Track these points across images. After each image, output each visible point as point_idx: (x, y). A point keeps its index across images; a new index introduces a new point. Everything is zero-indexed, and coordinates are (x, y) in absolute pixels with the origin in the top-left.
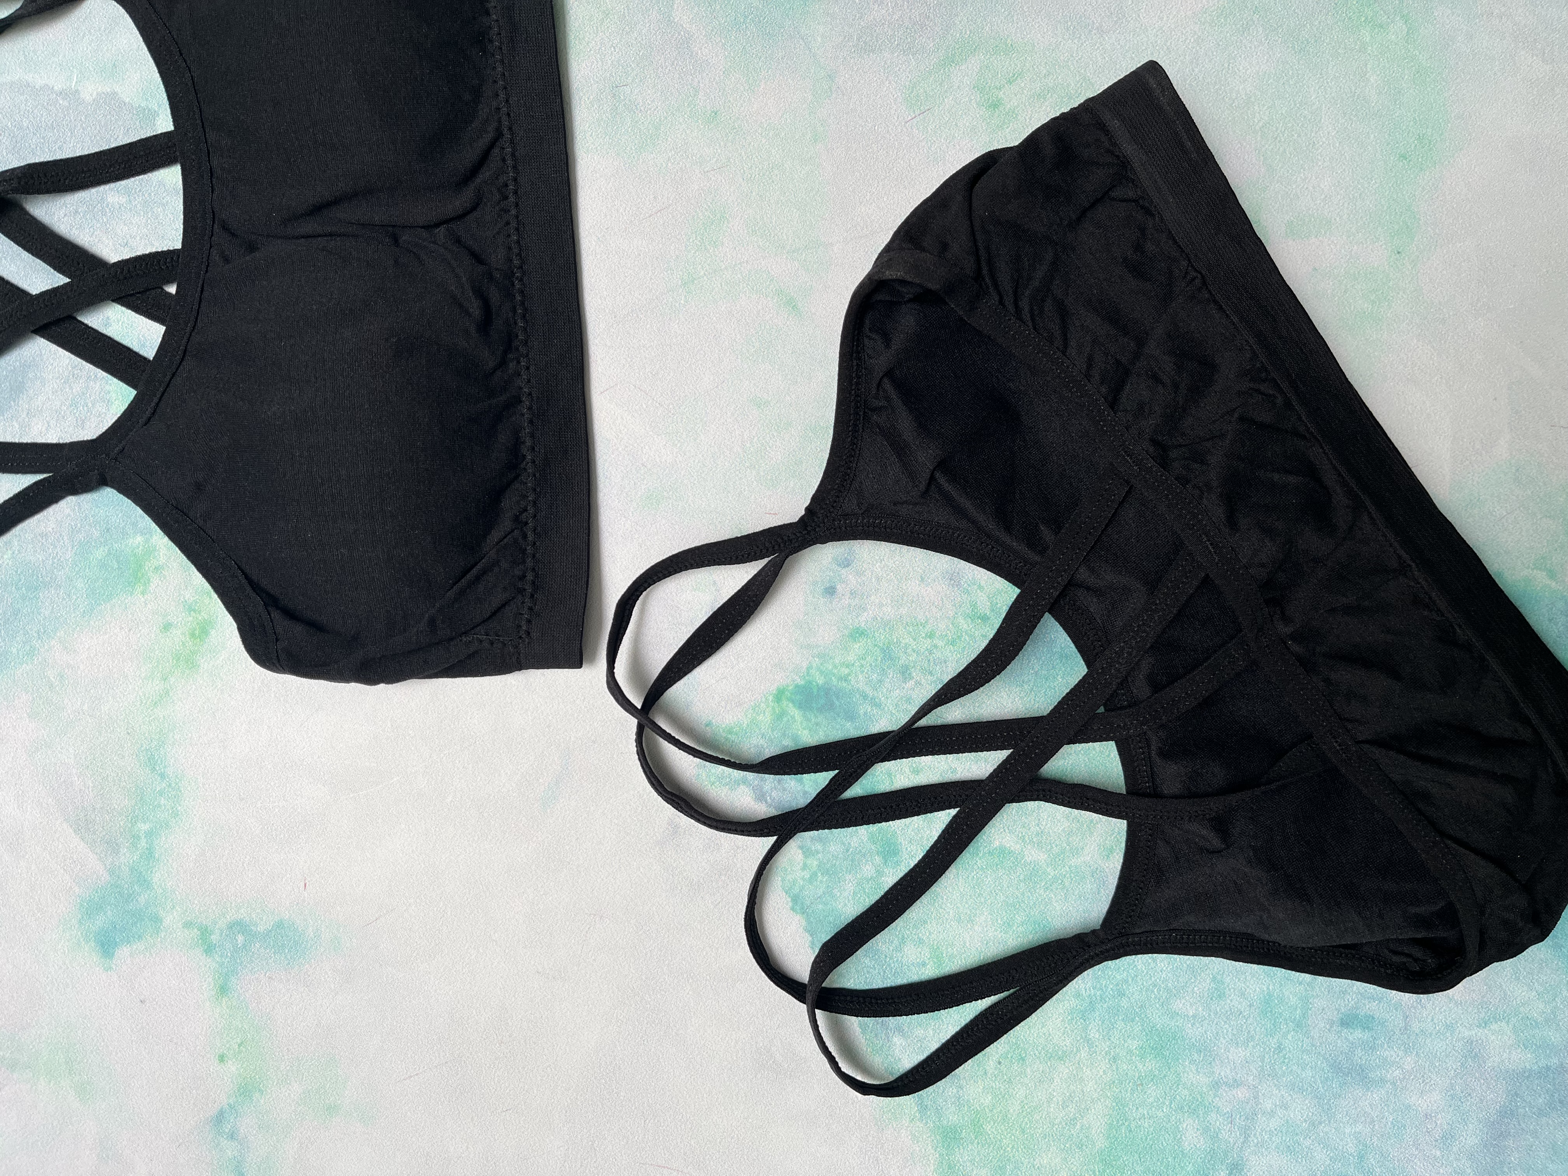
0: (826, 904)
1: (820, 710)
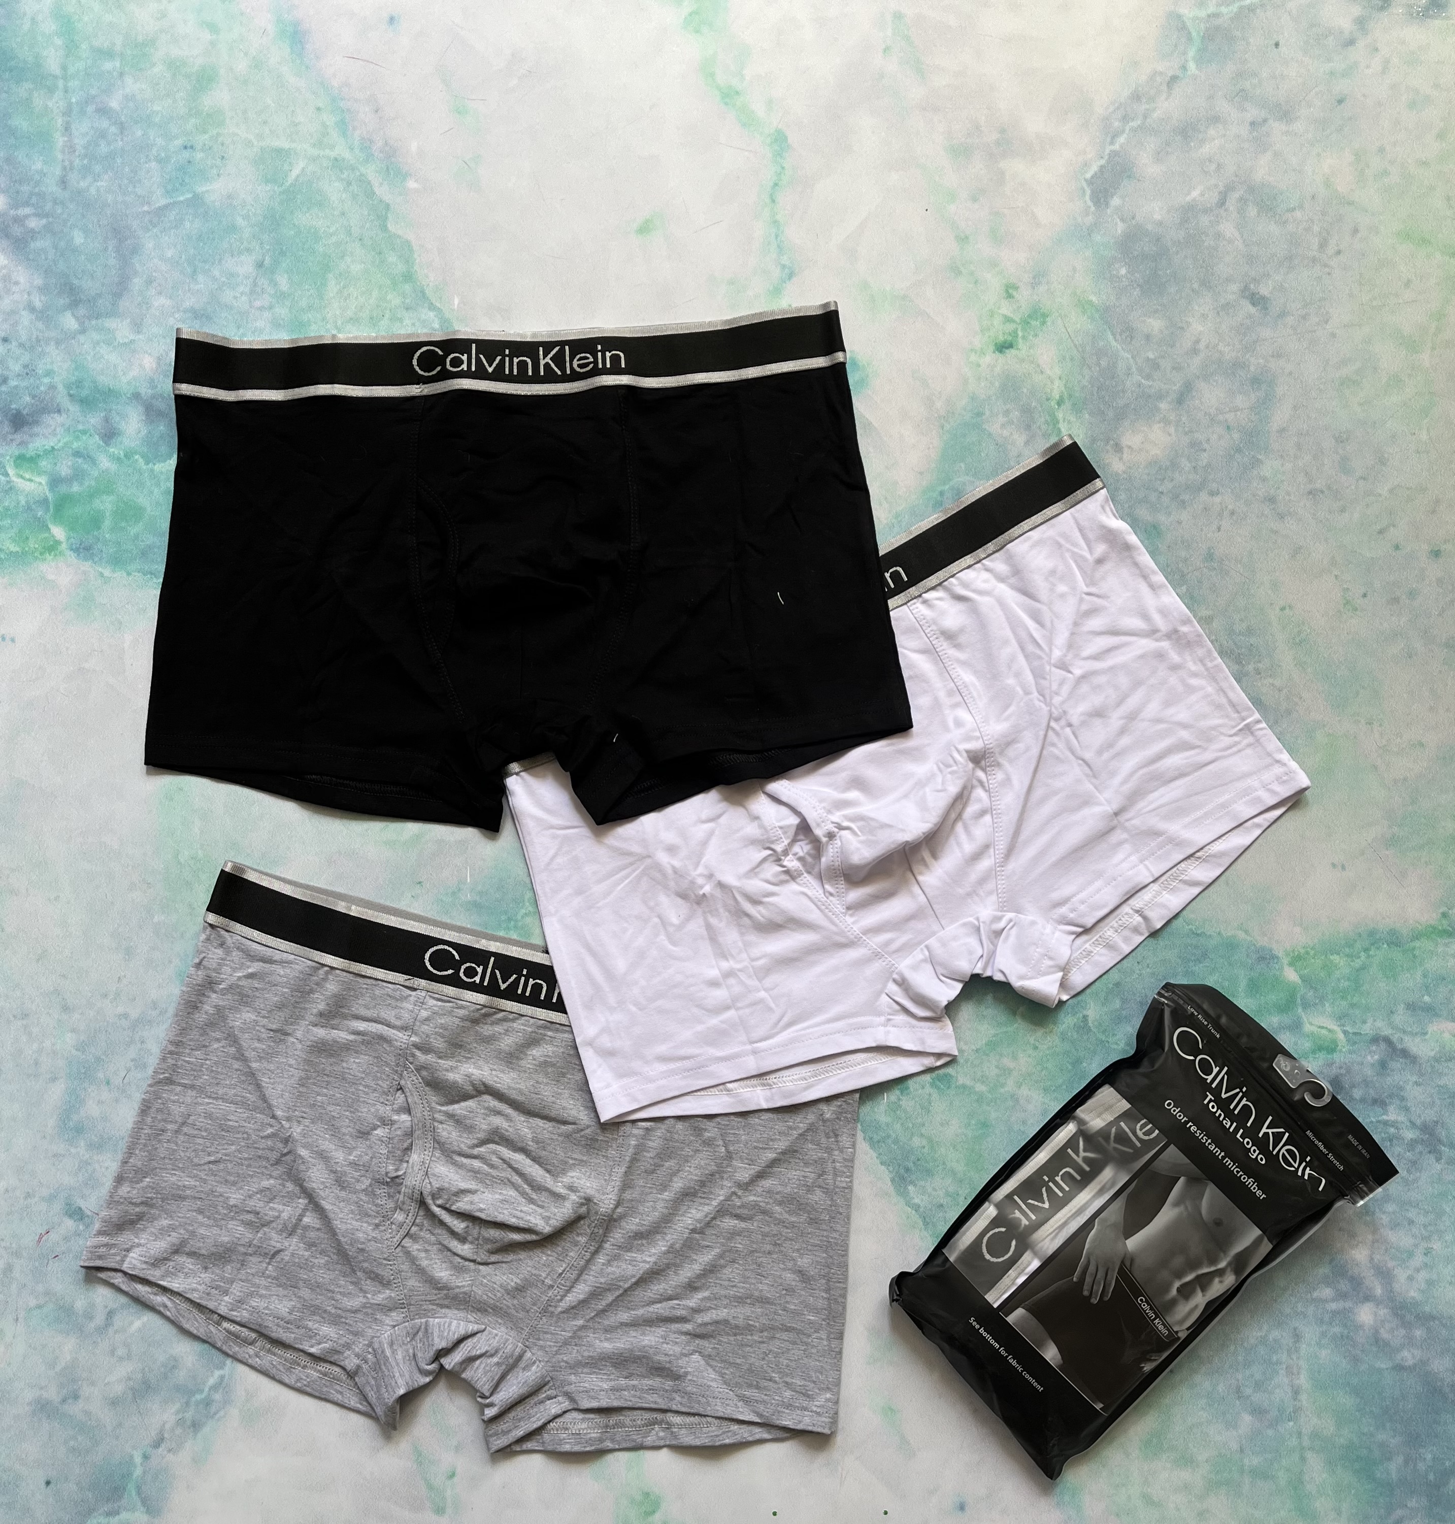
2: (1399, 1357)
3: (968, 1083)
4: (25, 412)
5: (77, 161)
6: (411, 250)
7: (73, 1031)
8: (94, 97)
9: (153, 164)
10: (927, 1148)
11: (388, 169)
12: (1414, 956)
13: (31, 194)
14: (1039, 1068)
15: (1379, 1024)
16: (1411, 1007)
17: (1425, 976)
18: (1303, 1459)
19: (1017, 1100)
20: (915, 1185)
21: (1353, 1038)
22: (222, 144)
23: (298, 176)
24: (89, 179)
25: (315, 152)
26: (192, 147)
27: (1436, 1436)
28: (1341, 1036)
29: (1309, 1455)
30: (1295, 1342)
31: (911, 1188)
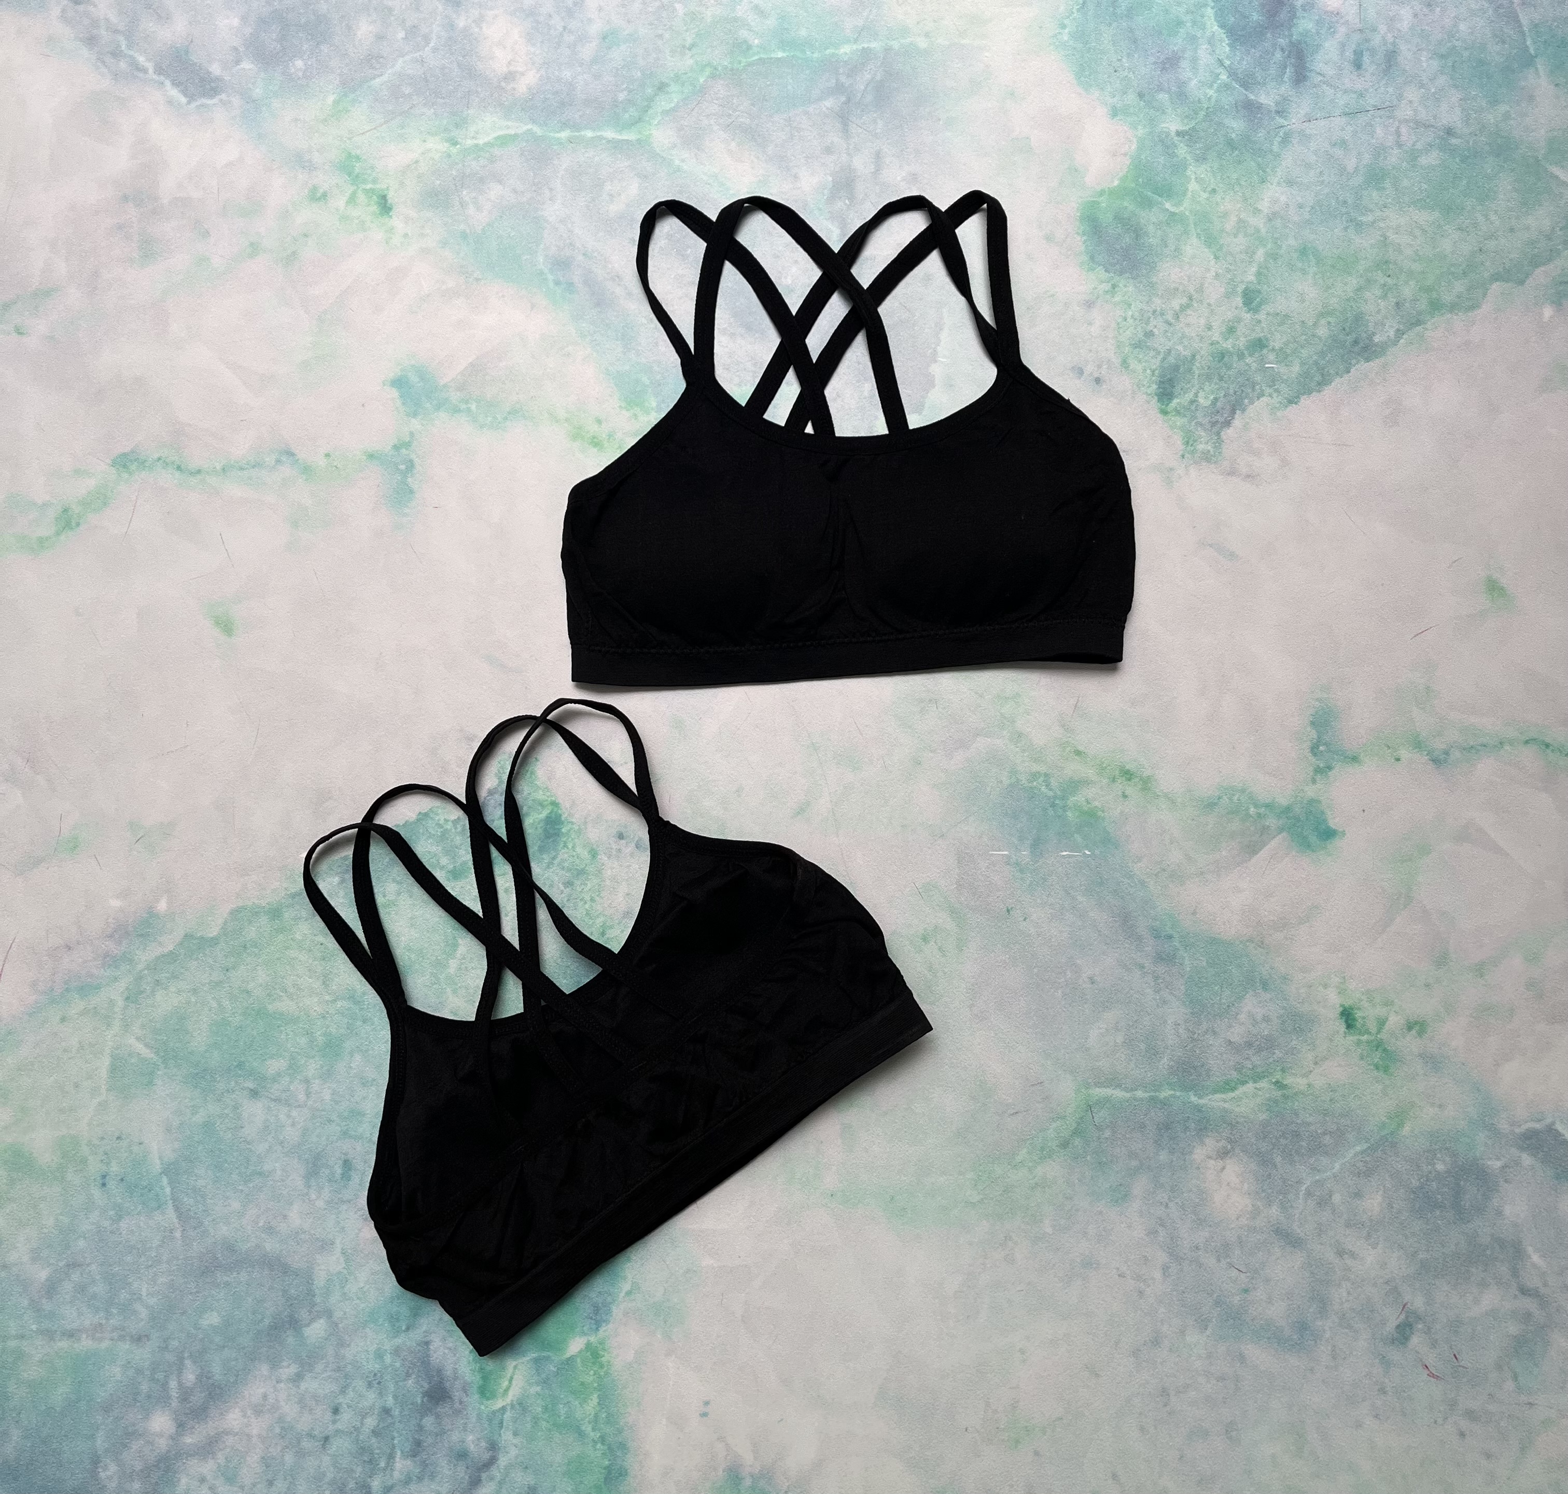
0: (423, 834)
1: (545, 830)
3: (1254, 269)
4: (426, 1386)
6: (244, 908)
7: (1182, 1332)
9: (123, 1225)
10: (1330, 319)
11: (142, 935)
19: (1274, 214)
20: (1374, 334)
22: (103, 1138)
23: (146, 1045)
24: (138, 1306)
25: (117, 1025)
26: (104, 1177)
31: (1377, 339)
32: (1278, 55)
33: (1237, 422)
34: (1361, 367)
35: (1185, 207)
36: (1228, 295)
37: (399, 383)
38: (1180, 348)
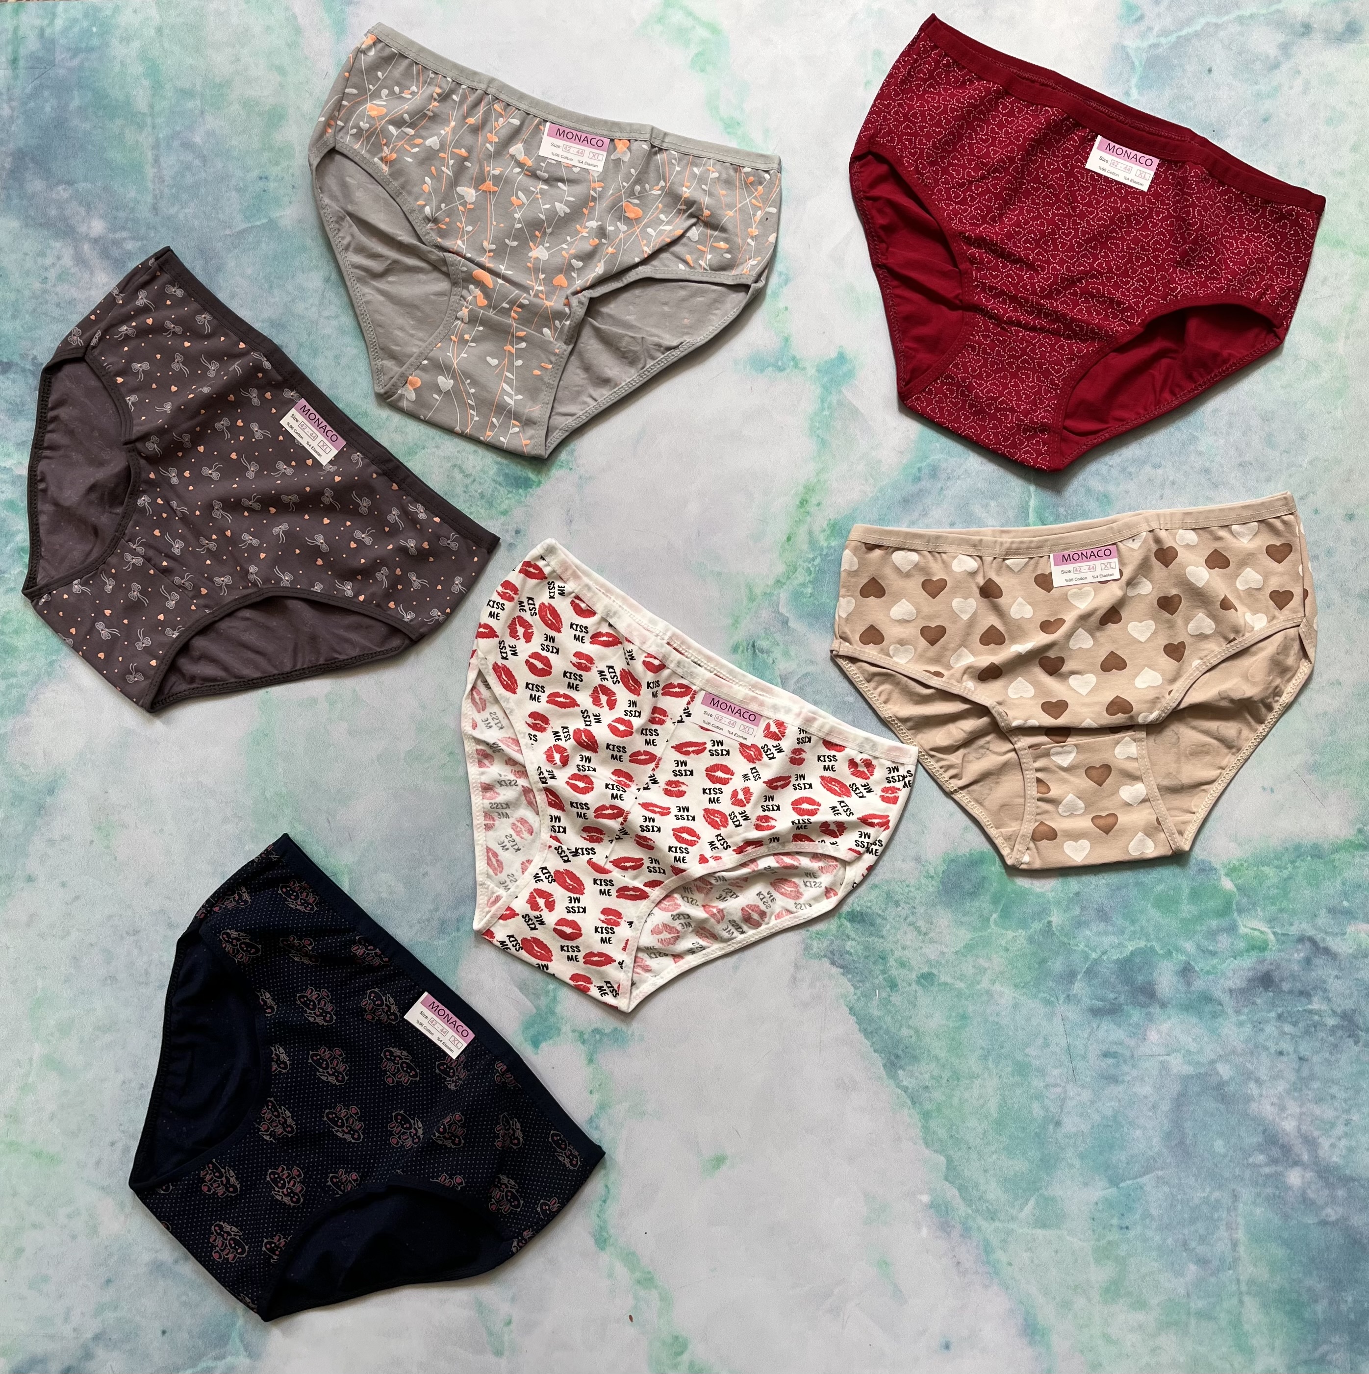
2: (1324, 1213)
3: (949, 980)
5: (166, 190)
8: (179, 133)
9: (234, 193)
10: (913, 1038)
12: (1335, 867)
13: (127, 219)
14: (1010, 967)
15: (1304, 925)
16: (1332, 911)
17: (1344, 884)
18: (1241, 1302)
19: (992, 995)
20: (904, 1070)
21: (1282, 937)
22: (293, 175)
24: (178, 206)
26: (266, 178)
27: (1356, 1281)
28: (1271, 937)
29: (1247, 1299)
30: (1234, 1202)
31: (900, 1072)
32: (1112, 996)
33: (835, 970)
34: (878, 1061)
35: (993, 928)
36: (928, 962)
37: (842, 358)
38: (888, 927)
